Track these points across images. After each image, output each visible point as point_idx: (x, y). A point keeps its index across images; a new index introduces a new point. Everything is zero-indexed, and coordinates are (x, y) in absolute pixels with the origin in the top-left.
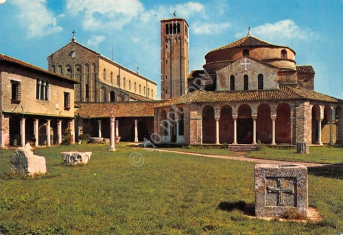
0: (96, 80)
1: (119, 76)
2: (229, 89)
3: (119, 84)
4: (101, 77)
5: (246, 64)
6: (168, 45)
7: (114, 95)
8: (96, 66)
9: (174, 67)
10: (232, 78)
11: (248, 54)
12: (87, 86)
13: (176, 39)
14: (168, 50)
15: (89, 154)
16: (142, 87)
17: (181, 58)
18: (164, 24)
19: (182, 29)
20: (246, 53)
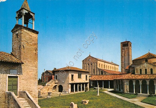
0: (97, 68)
1: (104, 65)
2: (139, 74)
3: (104, 68)
4: (98, 67)
5: (146, 65)
6: (124, 51)
7: (102, 72)
8: (97, 63)
9: (126, 59)
10: (141, 70)
11: (147, 61)
12: (94, 70)
13: (126, 48)
14: (124, 53)
15: (88, 101)
16: (113, 68)
17: (129, 55)
18: (122, 44)
19: (129, 45)
20: (146, 61)
